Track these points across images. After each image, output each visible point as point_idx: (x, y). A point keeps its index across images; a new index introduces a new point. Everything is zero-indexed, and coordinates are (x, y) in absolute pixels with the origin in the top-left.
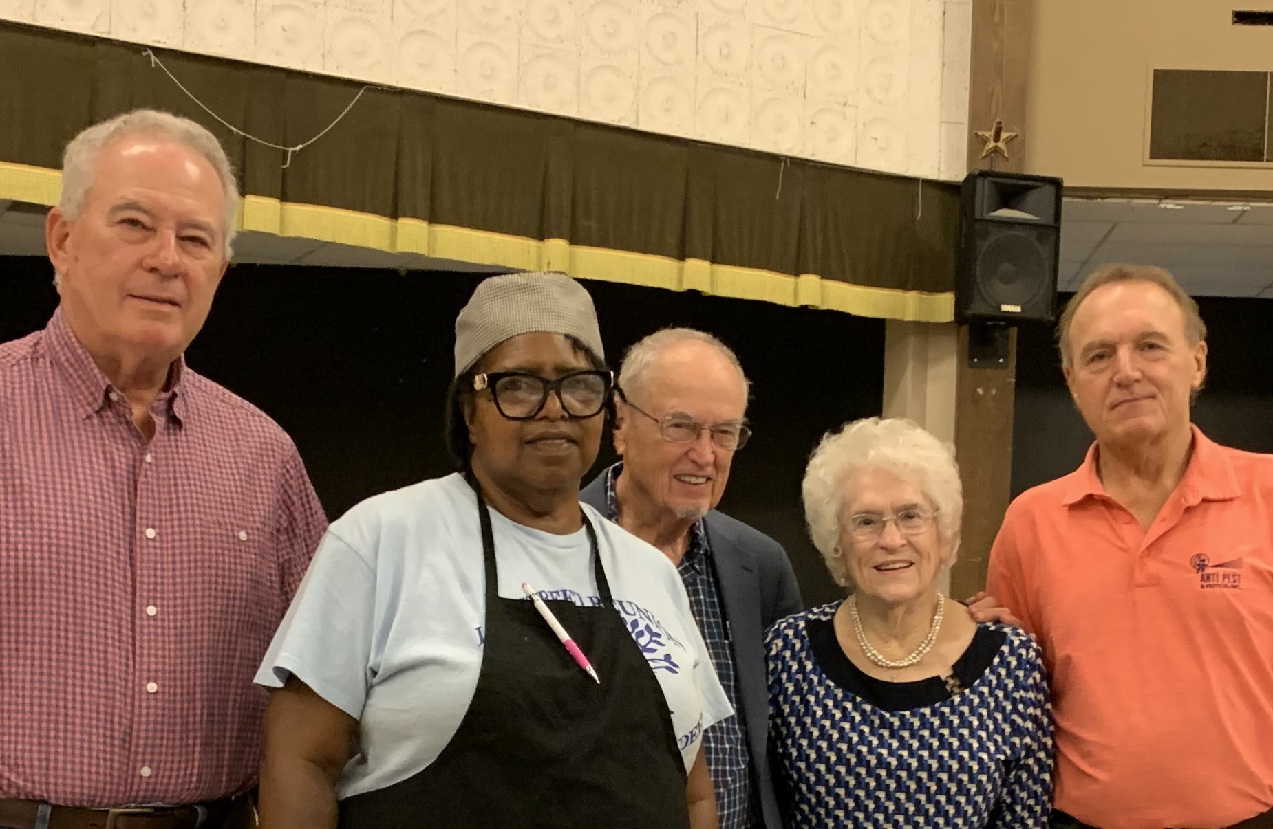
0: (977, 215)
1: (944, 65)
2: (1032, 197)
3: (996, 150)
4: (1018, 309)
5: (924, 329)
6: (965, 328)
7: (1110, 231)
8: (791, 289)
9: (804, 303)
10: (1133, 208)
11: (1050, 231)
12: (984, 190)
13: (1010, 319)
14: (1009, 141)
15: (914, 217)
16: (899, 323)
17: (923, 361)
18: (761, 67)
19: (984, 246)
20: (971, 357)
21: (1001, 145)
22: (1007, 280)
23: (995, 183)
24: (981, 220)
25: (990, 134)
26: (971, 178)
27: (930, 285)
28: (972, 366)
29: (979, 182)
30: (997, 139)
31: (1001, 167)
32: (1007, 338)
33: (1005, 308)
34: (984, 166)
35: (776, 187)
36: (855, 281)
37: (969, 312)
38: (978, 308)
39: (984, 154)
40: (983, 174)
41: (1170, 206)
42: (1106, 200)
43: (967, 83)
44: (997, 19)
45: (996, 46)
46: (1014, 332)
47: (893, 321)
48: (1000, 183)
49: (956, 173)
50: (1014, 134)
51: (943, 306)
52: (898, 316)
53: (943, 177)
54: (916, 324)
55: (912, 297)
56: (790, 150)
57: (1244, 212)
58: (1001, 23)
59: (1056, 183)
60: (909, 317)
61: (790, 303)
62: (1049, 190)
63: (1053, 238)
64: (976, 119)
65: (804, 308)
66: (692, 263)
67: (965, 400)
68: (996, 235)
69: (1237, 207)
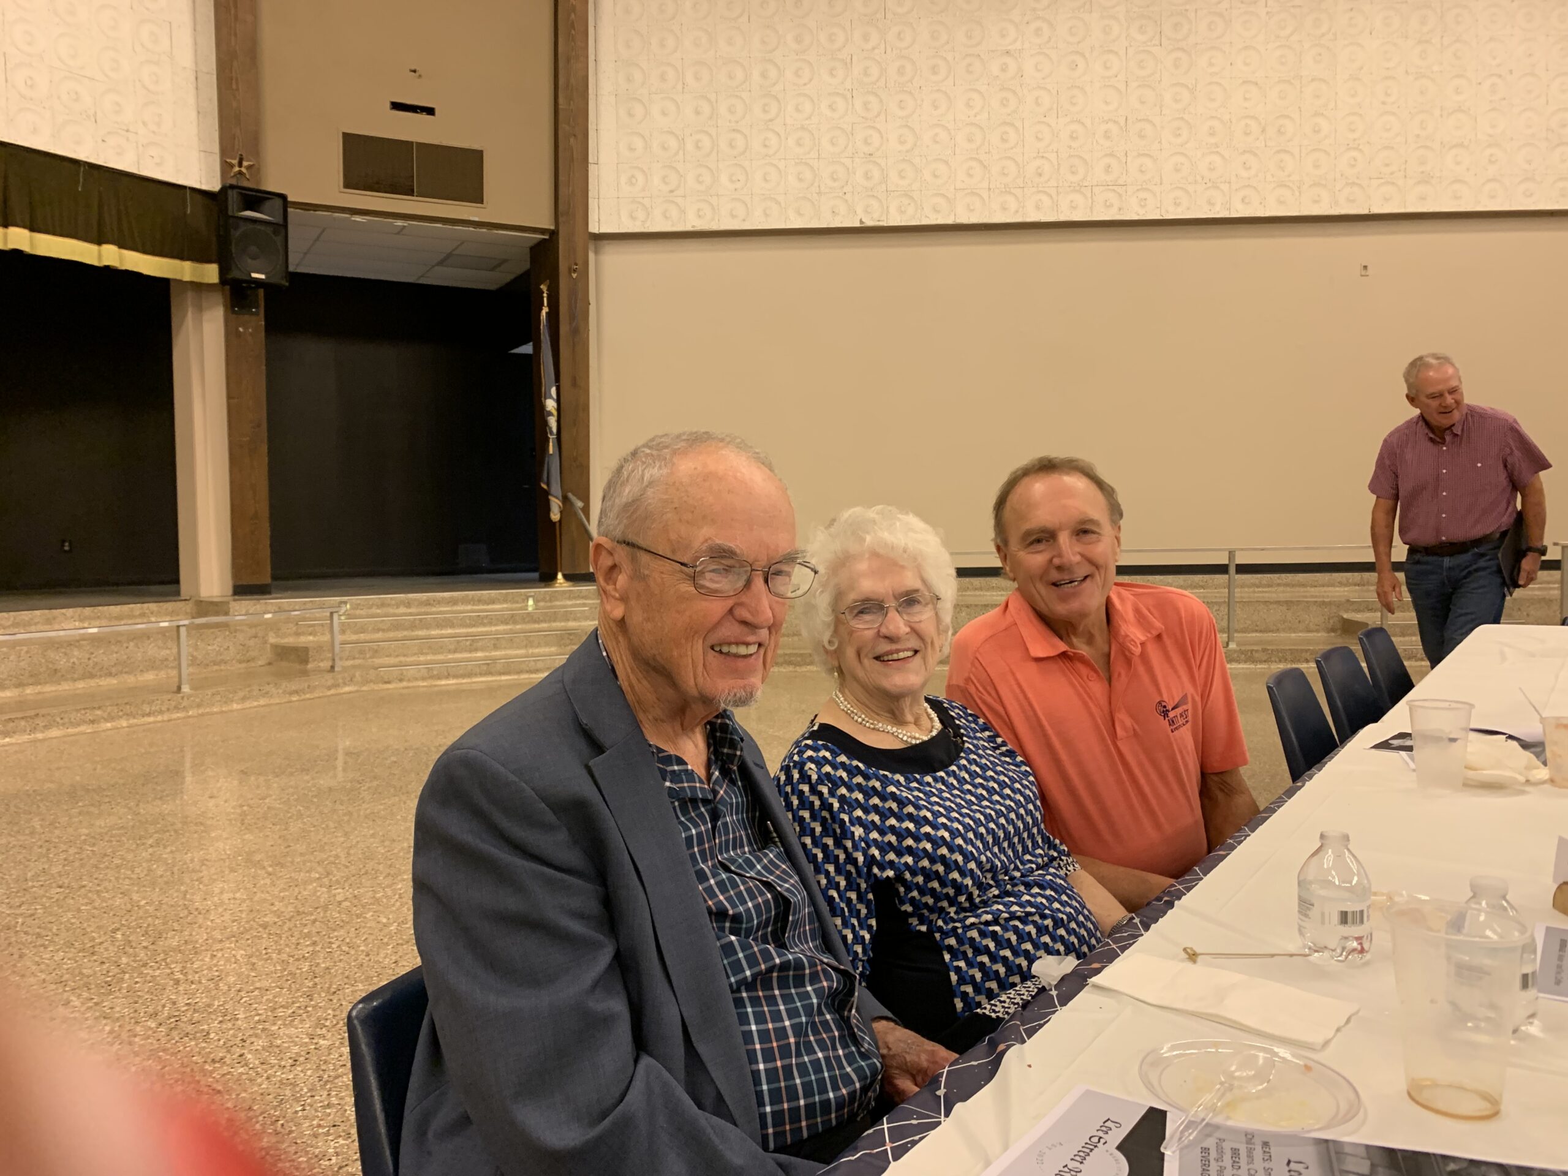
0: (230, 213)
1: (199, 112)
2: (267, 205)
3: (240, 173)
4: (263, 277)
5: (198, 287)
6: (227, 287)
7: (321, 234)
8: (96, 254)
9: (107, 264)
10: (335, 219)
11: (282, 227)
12: (233, 196)
13: (257, 281)
14: (249, 168)
15: (185, 213)
16: (179, 282)
17: (200, 309)
18: (59, 98)
19: (236, 234)
20: (233, 307)
21: (244, 170)
22: (254, 258)
23: (241, 193)
24: (232, 217)
25: (235, 162)
26: (224, 189)
27: (200, 257)
28: (234, 312)
29: (230, 192)
30: (240, 165)
31: (246, 184)
32: (257, 296)
33: (254, 275)
34: (234, 182)
35: (79, 182)
36: (145, 252)
37: (229, 276)
38: (235, 274)
39: (232, 174)
40: (232, 187)
41: (358, 219)
42: (317, 213)
43: (217, 127)
44: (234, 87)
45: (235, 104)
46: (261, 292)
47: (175, 280)
48: (245, 194)
49: (213, 184)
50: (251, 163)
51: (211, 273)
52: (178, 277)
53: (204, 187)
54: (192, 283)
55: (187, 265)
56: (88, 157)
57: (404, 227)
58: (237, 89)
59: (283, 197)
60: (187, 278)
61: (96, 263)
62: (278, 202)
63: (283, 233)
64: (224, 152)
65: (107, 267)
66: (14, 231)
67: (231, 336)
68: (244, 227)
69: (400, 223)
